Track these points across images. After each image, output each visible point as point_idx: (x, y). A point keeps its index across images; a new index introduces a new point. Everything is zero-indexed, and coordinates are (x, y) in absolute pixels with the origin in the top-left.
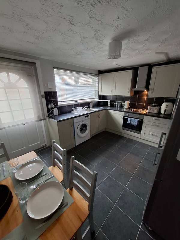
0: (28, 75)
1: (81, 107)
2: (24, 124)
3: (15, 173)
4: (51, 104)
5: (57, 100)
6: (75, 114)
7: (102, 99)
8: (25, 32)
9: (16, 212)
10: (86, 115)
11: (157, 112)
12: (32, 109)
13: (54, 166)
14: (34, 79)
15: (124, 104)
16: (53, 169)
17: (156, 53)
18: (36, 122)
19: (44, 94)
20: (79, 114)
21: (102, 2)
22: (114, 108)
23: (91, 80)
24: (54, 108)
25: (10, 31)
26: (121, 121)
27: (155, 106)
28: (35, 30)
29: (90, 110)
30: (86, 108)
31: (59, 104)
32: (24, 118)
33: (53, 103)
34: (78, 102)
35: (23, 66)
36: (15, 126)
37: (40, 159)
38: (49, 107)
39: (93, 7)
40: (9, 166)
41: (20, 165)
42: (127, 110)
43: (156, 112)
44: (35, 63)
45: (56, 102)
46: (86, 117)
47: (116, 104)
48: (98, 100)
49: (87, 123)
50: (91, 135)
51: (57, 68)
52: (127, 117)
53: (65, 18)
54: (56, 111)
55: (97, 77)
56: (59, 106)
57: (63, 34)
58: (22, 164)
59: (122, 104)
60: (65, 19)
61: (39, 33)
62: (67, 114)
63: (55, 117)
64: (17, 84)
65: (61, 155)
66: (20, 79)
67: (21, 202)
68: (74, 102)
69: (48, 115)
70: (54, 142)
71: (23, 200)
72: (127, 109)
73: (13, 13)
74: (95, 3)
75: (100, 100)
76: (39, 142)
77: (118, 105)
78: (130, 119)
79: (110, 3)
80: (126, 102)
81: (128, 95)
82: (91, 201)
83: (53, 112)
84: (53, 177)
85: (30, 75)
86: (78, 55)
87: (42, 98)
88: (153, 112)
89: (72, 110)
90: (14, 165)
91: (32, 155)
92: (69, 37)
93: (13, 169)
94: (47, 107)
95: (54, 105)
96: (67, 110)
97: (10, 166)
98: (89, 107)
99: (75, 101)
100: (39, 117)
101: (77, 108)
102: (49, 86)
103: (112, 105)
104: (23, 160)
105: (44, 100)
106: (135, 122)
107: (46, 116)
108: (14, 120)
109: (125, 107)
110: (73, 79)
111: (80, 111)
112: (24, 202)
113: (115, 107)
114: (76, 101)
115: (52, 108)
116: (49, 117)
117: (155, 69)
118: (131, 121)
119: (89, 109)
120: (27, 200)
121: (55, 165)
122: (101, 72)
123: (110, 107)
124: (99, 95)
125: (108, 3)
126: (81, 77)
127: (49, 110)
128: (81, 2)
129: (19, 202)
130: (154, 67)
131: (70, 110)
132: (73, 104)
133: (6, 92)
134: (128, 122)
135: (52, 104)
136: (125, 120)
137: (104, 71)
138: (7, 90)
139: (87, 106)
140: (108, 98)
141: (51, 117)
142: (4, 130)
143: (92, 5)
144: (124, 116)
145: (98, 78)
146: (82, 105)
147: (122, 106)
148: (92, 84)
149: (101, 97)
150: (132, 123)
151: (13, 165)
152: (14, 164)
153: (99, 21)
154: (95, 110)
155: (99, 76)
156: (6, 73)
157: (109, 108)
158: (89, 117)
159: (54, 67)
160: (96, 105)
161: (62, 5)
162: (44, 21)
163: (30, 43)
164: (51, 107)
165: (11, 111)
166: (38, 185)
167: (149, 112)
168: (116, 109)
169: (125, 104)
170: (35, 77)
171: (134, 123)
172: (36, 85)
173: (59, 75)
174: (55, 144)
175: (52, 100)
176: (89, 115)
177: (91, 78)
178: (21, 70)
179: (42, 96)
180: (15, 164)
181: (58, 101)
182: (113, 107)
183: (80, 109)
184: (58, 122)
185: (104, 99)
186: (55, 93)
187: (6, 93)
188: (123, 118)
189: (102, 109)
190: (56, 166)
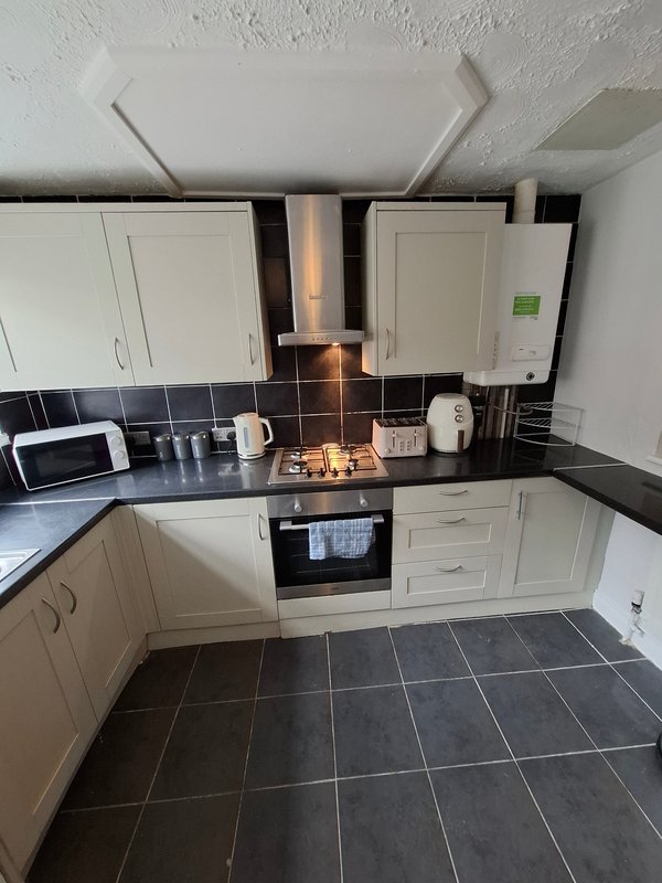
7: (43, 427)
11: (424, 449)
15: (227, 432)
43: (420, 449)
47: (170, 445)
52: (295, 521)
59: (211, 435)
72: (257, 461)
77: (188, 445)
78: (323, 531)
80: (238, 420)
103: (143, 457)
109: (244, 451)
113: (173, 458)
118: (328, 541)
134: (317, 552)
136: (288, 551)
147: (219, 451)
150: (340, 548)
157: (126, 488)
167: (391, 456)
169: (237, 431)
171: (348, 546)
188: (266, 531)
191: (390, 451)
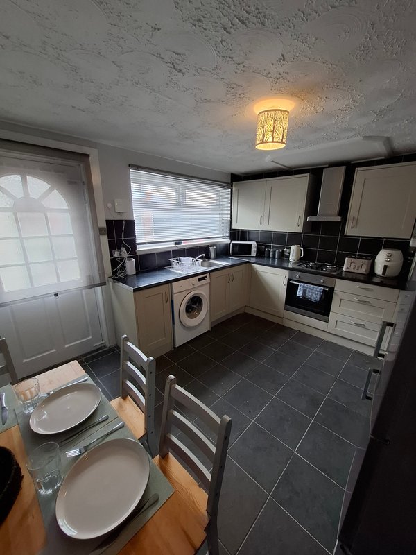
0: (70, 183)
1: (189, 256)
2: (56, 295)
3: (29, 416)
4: (119, 248)
5: (134, 240)
6: (176, 273)
7: (238, 240)
8: (68, 86)
9: (30, 518)
10: (201, 276)
11: (366, 271)
12: (76, 258)
13: (124, 398)
14: (83, 190)
15: (288, 251)
16: (120, 406)
17: (365, 138)
18: (84, 291)
19: (104, 225)
20: (184, 274)
21: (249, 22)
22: (265, 261)
23: (213, 195)
24: (128, 257)
25: (35, 82)
26: (282, 291)
27: (361, 257)
28: (92, 82)
29: (211, 265)
30: (200, 258)
31: (140, 248)
32: (56, 281)
33: (124, 246)
34: (183, 244)
35: (60, 161)
36: (34, 298)
37: (91, 381)
38: (116, 254)
39: (227, 32)
40: (16, 397)
41: (43, 395)
42: (296, 266)
43: (363, 270)
44: (87, 156)
45: (132, 245)
46: (200, 279)
47: (269, 251)
48: (228, 241)
49: (203, 293)
50: (212, 323)
51: (138, 167)
52: (296, 281)
53: (162, 56)
54: (131, 266)
55: (228, 188)
56: (138, 254)
57: (154, 91)
58: (48, 394)
59: (283, 251)
60: (162, 58)
61: (101, 88)
62: (157, 272)
63: (129, 279)
64: (43, 203)
65: (143, 372)
66: (51, 189)
67: (42, 492)
68: (172, 245)
69: (113, 273)
70: (127, 339)
71: (47, 488)
72: (295, 263)
73: (45, 43)
74: (231, 24)
75: (233, 242)
76: (89, 336)
77: (274, 253)
78: (303, 287)
79: (266, 23)
80: (293, 247)
81: (299, 230)
82: (214, 490)
83: (123, 268)
84: (122, 427)
85: (75, 183)
86: (187, 138)
87: (101, 233)
88: (356, 271)
89: (169, 264)
90: (29, 397)
91: (73, 372)
92: (168, 99)
93: (26, 406)
94: (111, 255)
95: (127, 250)
96: (157, 262)
97: (20, 399)
98: (208, 257)
99: (176, 244)
100: (90, 278)
101: (180, 260)
102: (116, 208)
103: (261, 254)
104: (50, 382)
105: (105, 240)
106: (315, 294)
107: (107, 277)
108: (32, 284)
109: (292, 258)
110: (173, 192)
111: (187, 266)
112: (50, 491)
113: (269, 257)
114: (178, 242)
115: (122, 259)
116: (114, 278)
117: (360, 174)
118: (304, 291)
119: (206, 262)
120: (59, 488)
121: (125, 394)
122: (236, 179)
123: (257, 257)
124: (231, 230)
125: (263, 24)
126: (191, 189)
127: (114, 263)
128: (200, 21)
129: (37, 491)
130: (360, 169)
131: (163, 262)
132: (171, 250)
133: (16, 219)
134: (299, 293)
135: (124, 249)
136: (291, 289)
137: (243, 176)
138: (19, 215)
139: (204, 255)
140: (251, 236)
141: (120, 280)
142: (7, 308)
143: (225, 29)
144: (289, 280)
145: (230, 190)
146: (192, 252)
147: (284, 257)
148: (214, 203)
149: (235, 234)
150: (308, 295)
151: (25, 396)
152: (28, 392)
153: (239, 64)
154: (223, 263)
155: (232, 186)
156: (19, 176)
157: (253, 260)
158: (208, 280)
159: (129, 165)
160: (223, 252)
161: (157, 27)
162: (113, 62)
163: (79, 109)
164: (120, 255)
165: (27, 264)
166: (86, 448)
167: (348, 270)
168: (270, 262)
169: (291, 250)
170: (85, 186)
171: (312, 295)
172: (87, 205)
173: (141, 182)
174: (129, 344)
175: (123, 239)
176: (208, 275)
177: (213, 191)
178: (55, 171)
179: (101, 229)
180: (31, 392)
181: (137, 242)
182: (264, 257)
183: (187, 260)
184: (135, 290)
185: (241, 240)
186: (130, 224)
187: (17, 223)
188: (286, 283)
189: (238, 262)
190: (129, 397)
191: (348, 268)
